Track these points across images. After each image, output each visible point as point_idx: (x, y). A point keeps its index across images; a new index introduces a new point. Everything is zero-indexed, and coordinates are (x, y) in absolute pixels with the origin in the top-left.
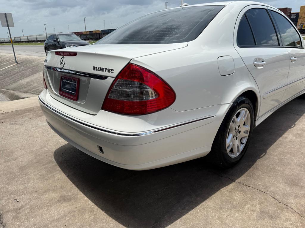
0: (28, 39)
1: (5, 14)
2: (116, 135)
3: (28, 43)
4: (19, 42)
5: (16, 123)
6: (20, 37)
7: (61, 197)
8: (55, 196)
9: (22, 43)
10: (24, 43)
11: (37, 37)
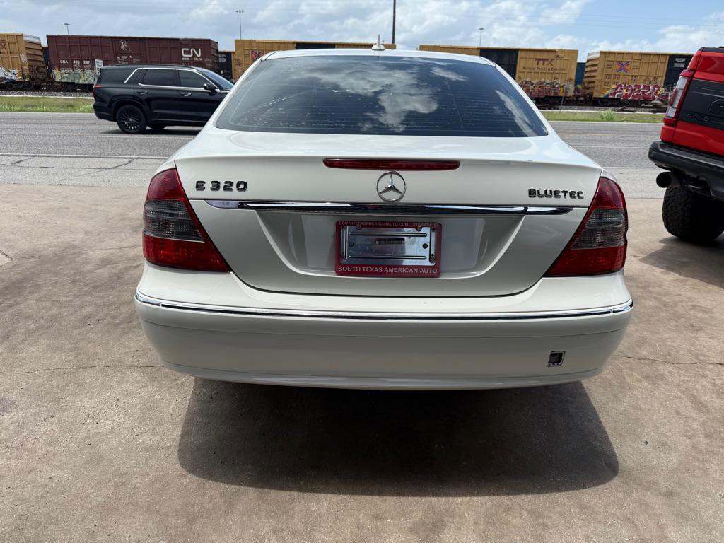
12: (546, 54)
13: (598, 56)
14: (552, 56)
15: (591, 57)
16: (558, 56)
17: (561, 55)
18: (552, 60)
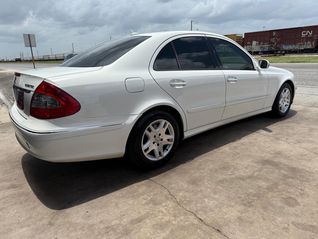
0: (56, 57)
1: (29, 35)
2: (31, 133)
3: (56, 61)
4: (47, 60)
5: (6, 132)
6: (49, 56)
7: (11, 185)
8: (7, 184)
9: (50, 62)
10: (52, 61)
11: (65, 55)
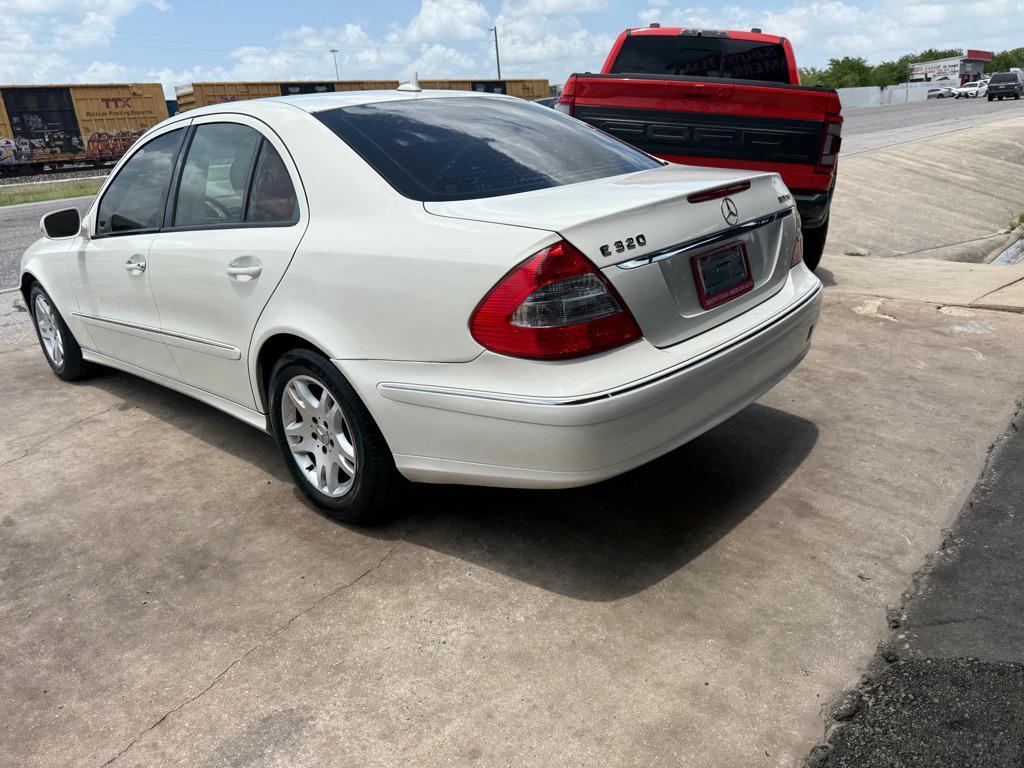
12: (115, 91)
13: (191, 90)
14: (124, 94)
15: (181, 92)
16: (134, 94)
17: (139, 92)
18: (128, 99)
